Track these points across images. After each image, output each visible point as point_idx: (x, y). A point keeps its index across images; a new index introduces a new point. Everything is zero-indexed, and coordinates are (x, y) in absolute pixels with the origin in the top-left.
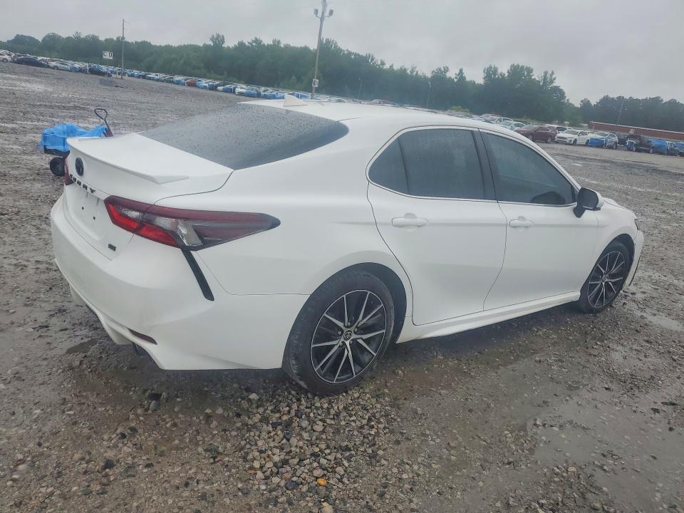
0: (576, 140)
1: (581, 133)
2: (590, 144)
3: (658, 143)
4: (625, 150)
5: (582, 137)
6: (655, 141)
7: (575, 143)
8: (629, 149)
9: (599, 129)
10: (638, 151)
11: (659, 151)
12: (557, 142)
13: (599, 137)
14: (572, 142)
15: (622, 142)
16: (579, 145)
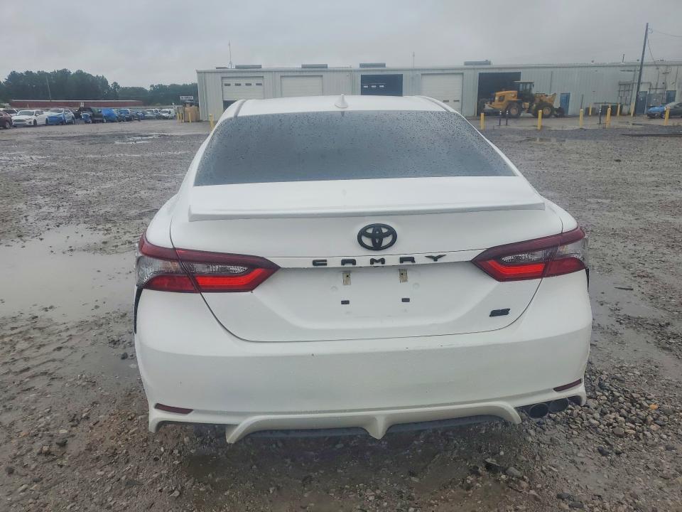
0: (35, 121)
1: (37, 112)
2: (51, 122)
3: (107, 112)
4: (83, 124)
5: (40, 116)
6: (104, 111)
7: (35, 124)
8: (87, 122)
9: (52, 107)
10: (94, 122)
11: (111, 119)
12: (15, 126)
13: (55, 114)
14: (33, 124)
15: (77, 116)
16: (40, 126)
